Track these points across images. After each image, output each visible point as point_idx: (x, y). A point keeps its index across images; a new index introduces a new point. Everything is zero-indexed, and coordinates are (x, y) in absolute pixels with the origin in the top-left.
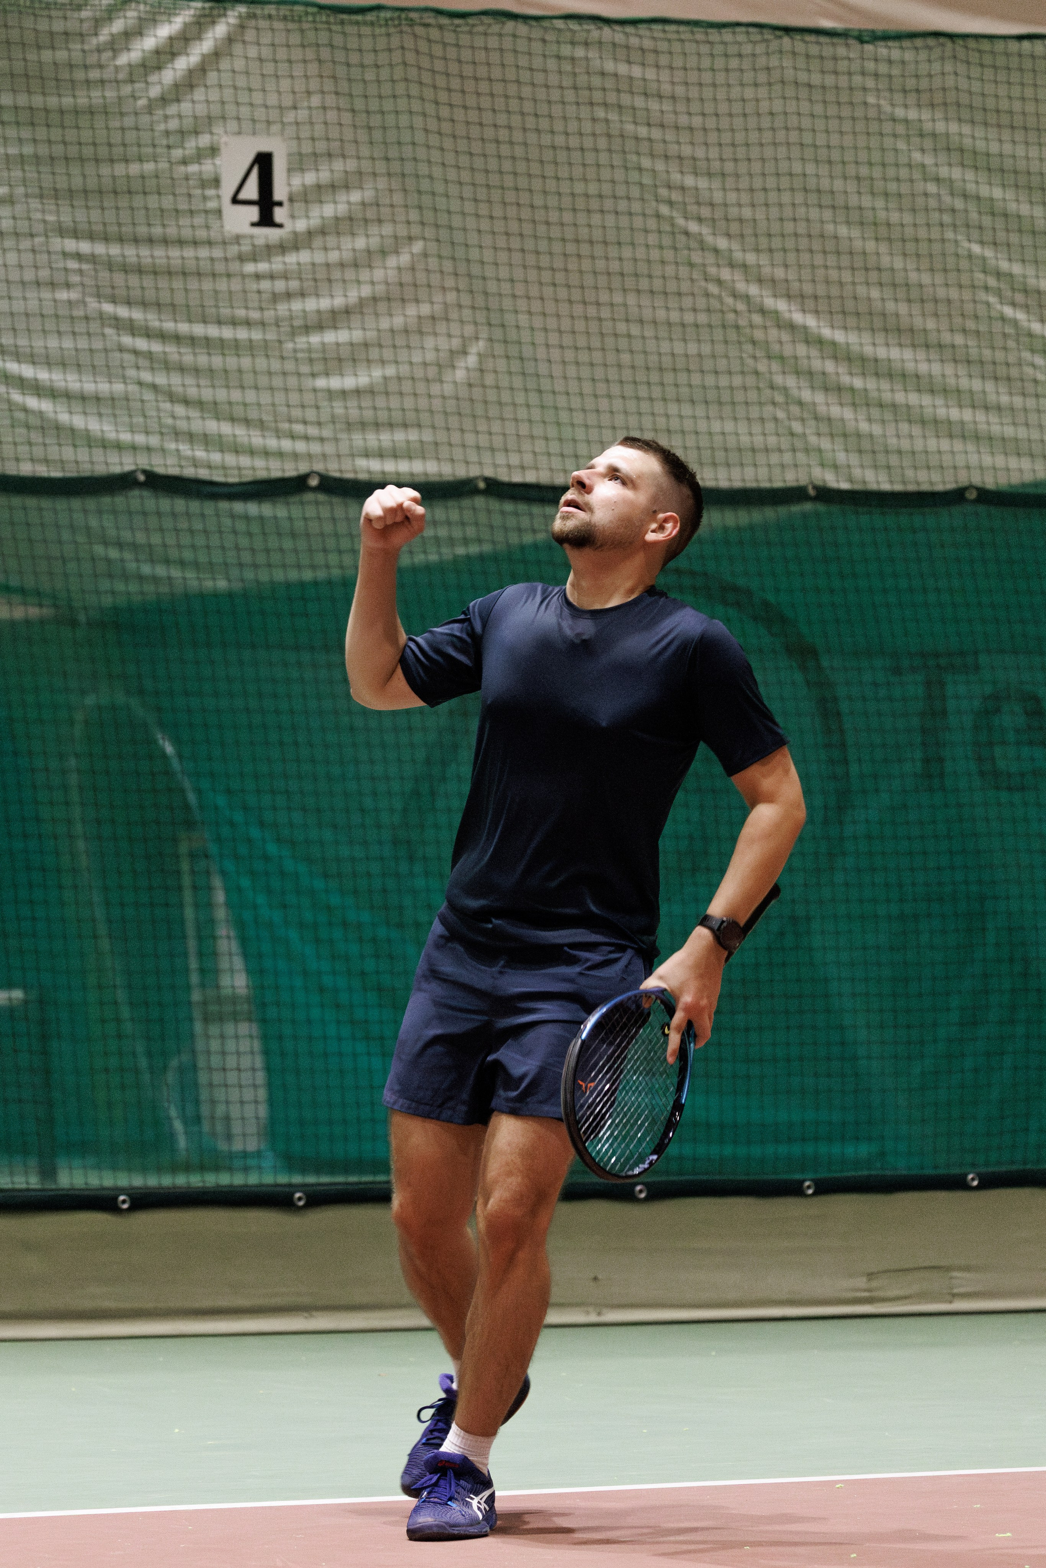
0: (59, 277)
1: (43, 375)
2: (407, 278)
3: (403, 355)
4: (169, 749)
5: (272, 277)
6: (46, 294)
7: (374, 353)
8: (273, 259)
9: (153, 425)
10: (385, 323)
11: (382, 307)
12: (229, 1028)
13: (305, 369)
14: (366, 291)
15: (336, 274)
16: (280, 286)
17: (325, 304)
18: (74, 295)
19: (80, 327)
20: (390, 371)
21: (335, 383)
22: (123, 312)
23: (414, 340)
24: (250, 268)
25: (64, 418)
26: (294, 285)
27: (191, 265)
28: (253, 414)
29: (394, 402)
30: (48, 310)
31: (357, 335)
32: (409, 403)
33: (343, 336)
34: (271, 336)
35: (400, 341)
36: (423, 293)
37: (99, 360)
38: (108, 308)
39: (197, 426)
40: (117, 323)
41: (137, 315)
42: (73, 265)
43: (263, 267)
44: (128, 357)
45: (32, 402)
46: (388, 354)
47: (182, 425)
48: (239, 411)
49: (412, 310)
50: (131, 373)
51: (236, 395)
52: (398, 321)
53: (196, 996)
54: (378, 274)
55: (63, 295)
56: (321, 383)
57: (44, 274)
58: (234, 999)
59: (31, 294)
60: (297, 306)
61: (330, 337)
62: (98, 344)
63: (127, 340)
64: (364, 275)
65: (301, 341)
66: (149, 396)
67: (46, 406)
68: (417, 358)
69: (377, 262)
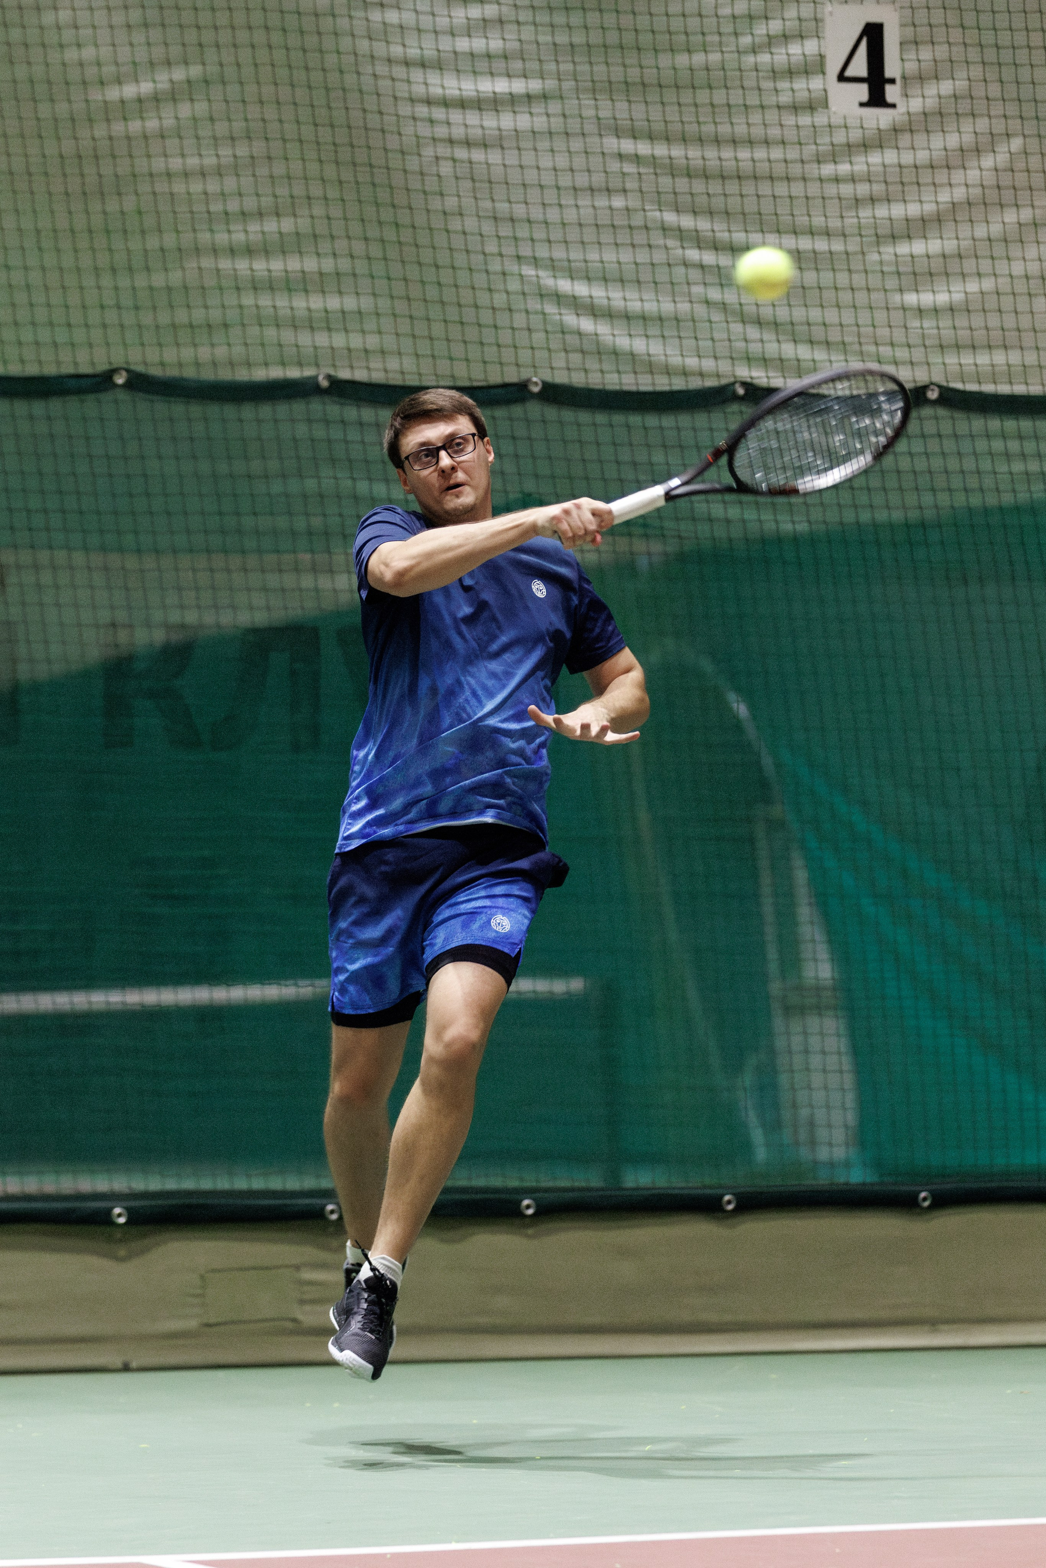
0: (615, 183)
1: (598, 293)
2: (1006, 179)
3: (1002, 267)
4: (742, 710)
5: (853, 179)
6: (601, 202)
7: (969, 265)
8: (854, 159)
9: (722, 349)
10: (981, 231)
11: (978, 213)
12: (813, 1023)
13: (892, 283)
14: (959, 193)
15: (926, 177)
16: (863, 189)
17: (913, 210)
18: (633, 202)
19: (640, 238)
20: (988, 284)
21: (926, 299)
22: (687, 222)
23: (1015, 251)
24: (828, 170)
25: (623, 342)
26: (878, 189)
27: (763, 168)
28: (834, 336)
29: (994, 321)
30: (604, 220)
31: (950, 246)
32: (1010, 321)
33: (934, 246)
34: (853, 245)
35: (999, 250)
36: (1024, 196)
37: (662, 275)
38: (670, 218)
39: (772, 349)
40: (681, 234)
41: (703, 224)
42: (630, 168)
43: (844, 168)
44: (695, 275)
45: (587, 325)
46: (985, 265)
47: (755, 348)
48: (818, 333)
49: (1010, 217)
50: (697, 290)
51: (815, 314)
52: (996, 229)
53: (775, 987)
54: (973, 175)
55: (618, 202)
56: (911, 299)
57: (598, 179)
58: (818, 989)
59: (584, 201)
60: (881, 211)
61: (918, 247)
62: (659, 257)
63: (693, 254)
64: (958, 176)
65: (888, 251)
66: (717, 317)
67: (603, 329)
68: (1018, 268)
69: (972, 163)
